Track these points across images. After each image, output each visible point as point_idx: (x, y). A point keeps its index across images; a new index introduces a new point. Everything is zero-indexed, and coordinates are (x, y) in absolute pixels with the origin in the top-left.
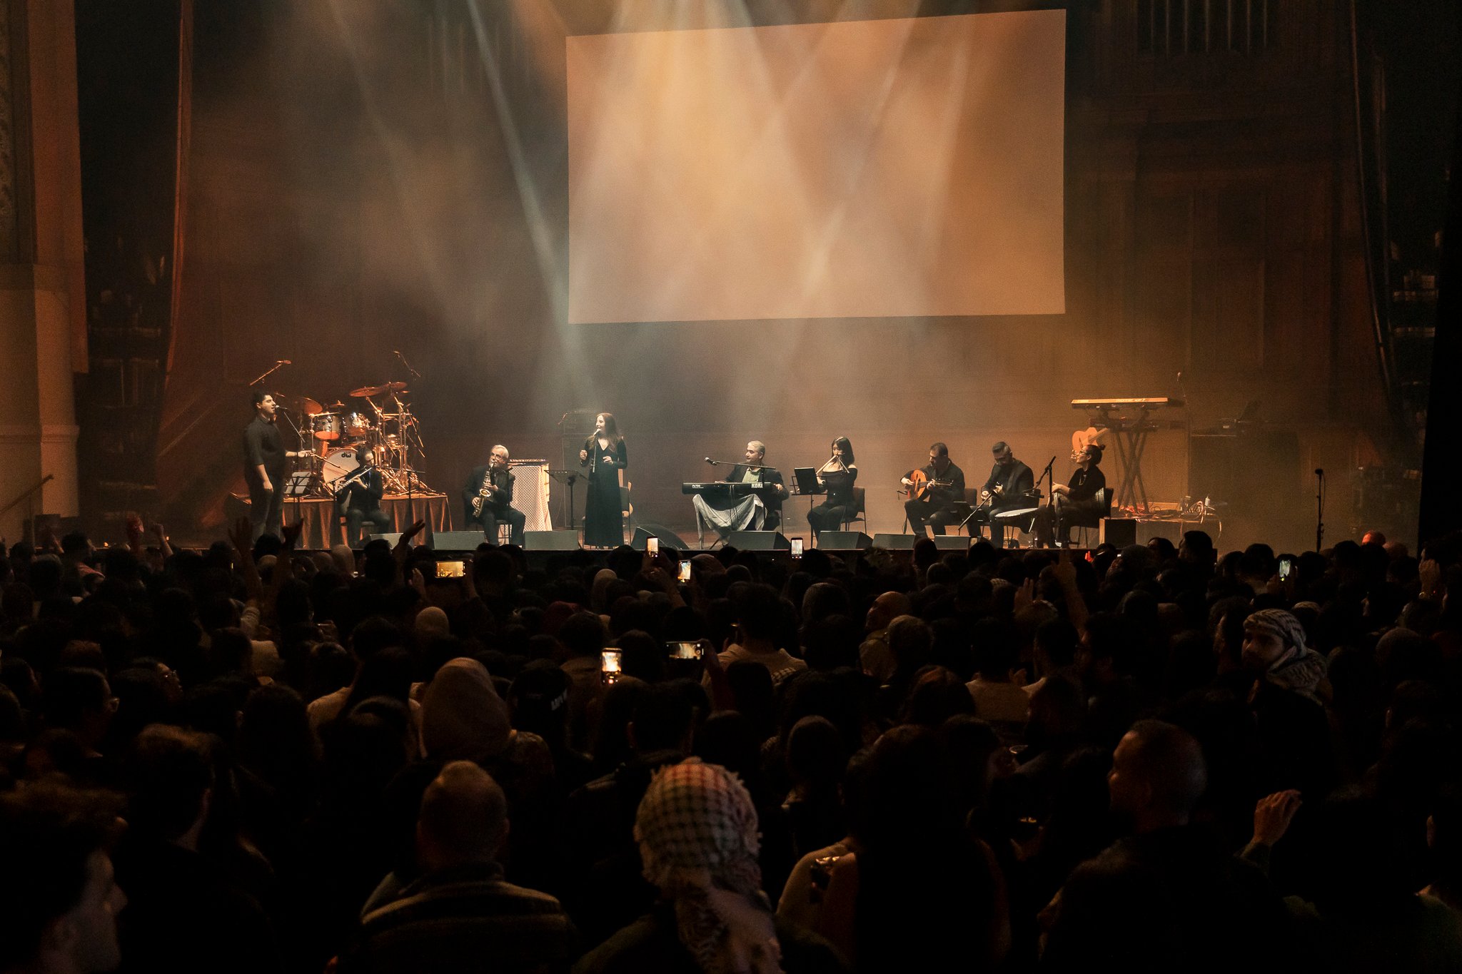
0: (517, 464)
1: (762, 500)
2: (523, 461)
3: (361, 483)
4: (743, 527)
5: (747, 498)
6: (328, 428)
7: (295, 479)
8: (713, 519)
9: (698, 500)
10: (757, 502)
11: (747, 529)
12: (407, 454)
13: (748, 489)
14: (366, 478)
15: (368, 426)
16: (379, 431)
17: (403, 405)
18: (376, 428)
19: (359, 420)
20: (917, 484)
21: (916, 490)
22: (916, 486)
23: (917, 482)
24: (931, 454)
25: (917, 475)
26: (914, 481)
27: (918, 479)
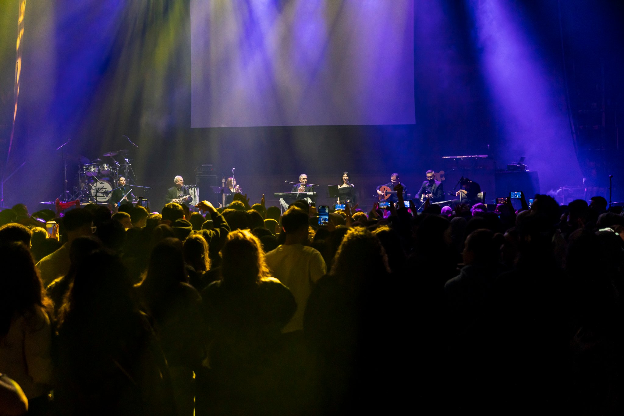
1: (312, 200)
5: (305, 200)
6: (92, 171)
9: (282, 201)
10: (310, 201)
15: (111, 170)
16: (116, 172)
17: (128, 160)
18: (115, 171)
19: (107, 167)
20: (386, 193)
21: (385, 196)
22: (385, 193)
23: (385, 192)
24: (392, 179)
25: (384, 188)
26: (383, 191)
27: (385, 190)
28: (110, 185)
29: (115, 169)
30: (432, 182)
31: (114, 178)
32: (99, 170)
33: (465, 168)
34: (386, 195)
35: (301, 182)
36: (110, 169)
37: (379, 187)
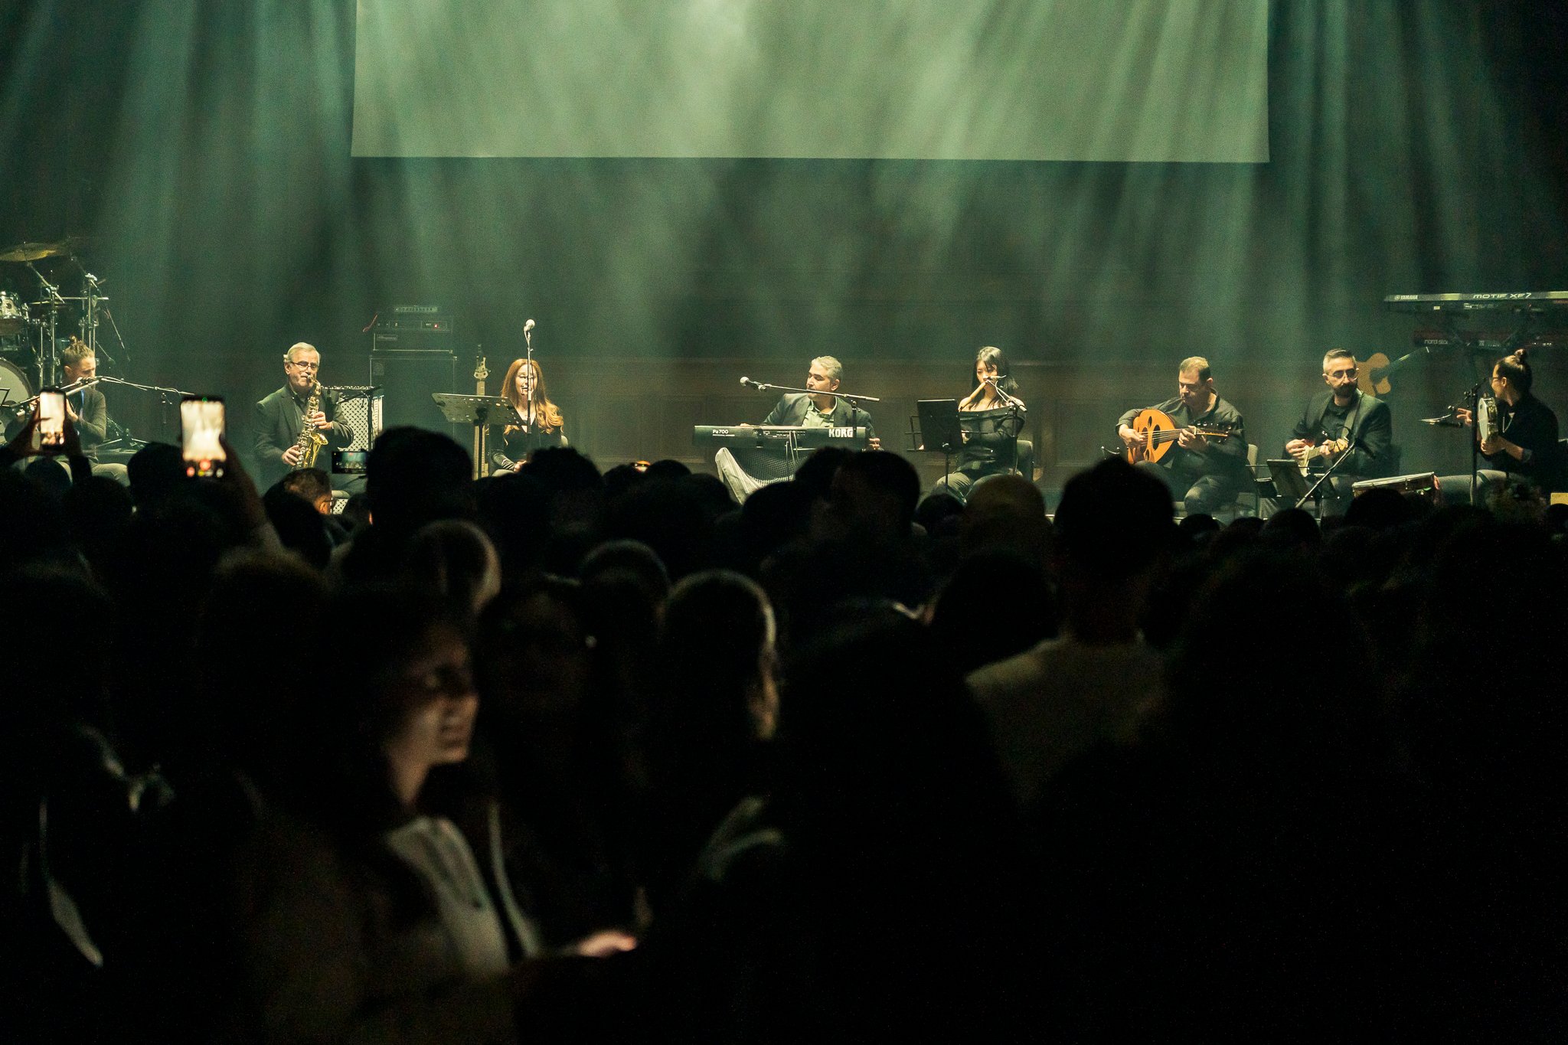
9: (725, 461)
15: (27, 317)
16: (49, 327)
17: (96, 279)
18: (42, 321)
19: (13, 305)
20: (1153, 436)
21: (1150, 446)
22: (1150, 438)
23: (1151, 432)
24: (1182, 379)
25: (1150, 419)
26: (1145, 430)
27: (1154, 425)
28: (22, 378)
29: (46, 313)
30: (1349, 393)
31: (38, 351)
33: (1482, 343)
34: (1155, 446)
36: (24, 315)
37: (1129, 414)
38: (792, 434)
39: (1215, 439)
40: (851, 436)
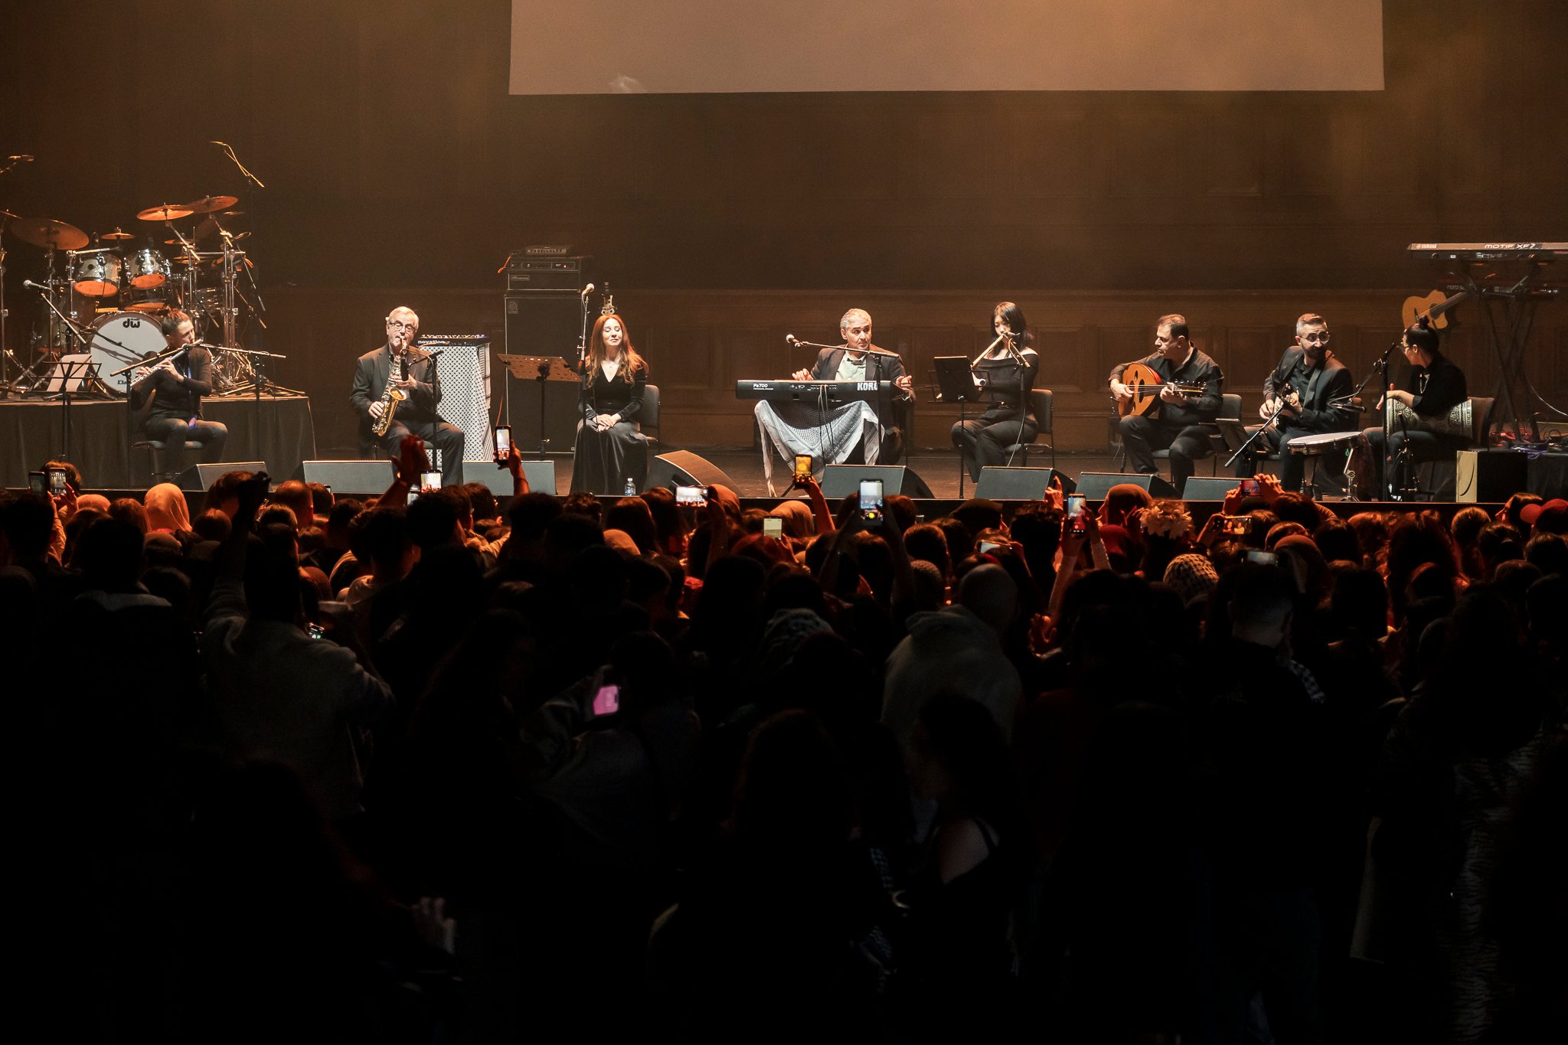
0: (434, 342)
1: (876, 410)
2: (446, 337)
3: (175, 372)
4: (842, 458)
5: (849, 408)
6: (98, 276)
7: (66, 367)
8: (791, 444)
9: (764, 411)
10: (867, 414)
11: (848, 461)
12: (236, 322)
13: (849, 393)
14: (181, 363)
15: (168, 273)
17: (231, 236)
19: (155, 262)
20: (1139, 390)
21: (1136, 400)
22: (1136, 392)
23: (1137, 385)
26: (1132, 383)
27: (1139, 380)
29: (185, 269)
30: (1318, 356)
32: (122, 273)
34: (1141, 399)
35: (845, 342)
36: (166, 270)
37: (1119, 368)
38: (823, 387)
39: (1190, 394)
40: (876, 389)
